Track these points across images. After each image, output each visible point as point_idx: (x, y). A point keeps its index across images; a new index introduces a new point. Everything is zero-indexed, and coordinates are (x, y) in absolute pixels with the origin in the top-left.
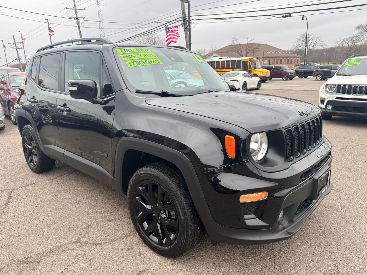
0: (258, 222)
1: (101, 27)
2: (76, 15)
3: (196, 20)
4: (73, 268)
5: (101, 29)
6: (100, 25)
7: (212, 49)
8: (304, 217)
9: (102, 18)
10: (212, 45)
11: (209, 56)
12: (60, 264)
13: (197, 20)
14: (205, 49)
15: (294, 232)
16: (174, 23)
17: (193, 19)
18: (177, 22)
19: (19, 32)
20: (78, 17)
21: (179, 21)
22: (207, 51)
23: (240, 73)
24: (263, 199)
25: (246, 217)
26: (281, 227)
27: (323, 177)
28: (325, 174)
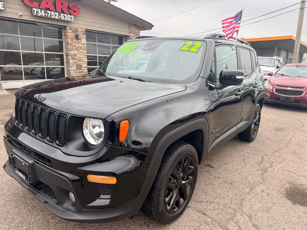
27: (15, 156)
28: (18, 158)
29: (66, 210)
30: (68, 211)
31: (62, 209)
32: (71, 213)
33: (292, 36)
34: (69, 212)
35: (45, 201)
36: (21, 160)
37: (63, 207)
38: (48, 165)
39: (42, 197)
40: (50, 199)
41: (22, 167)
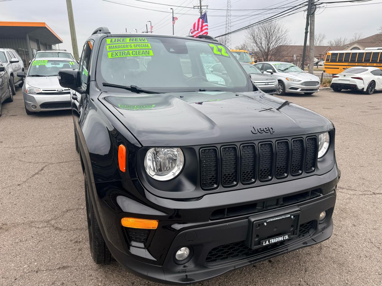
0: (145, 254)
1: (229, 15)
2: (200, 3)
3: (326, 4)
4: (22, 244)
5: (228, 17)
6: (228, 13)
7: (355, 39)
8: (232, 266)
9: (230, 6)
10: (356, 34)
11: (348, 46)
12: (17, 237)
13: (328, 4)
14: (346, 38)
15: (194, 280)
16: (299, 9)
17: (323, 3)
18: (303, 7)
19: (150, 21)
20: (202, 5)
21: (305, 6)
22: (348, 41)
23: (367, 70)
24: (151, 228)
25: (134, 243)
26: (181, 268)
27: (269, 221)
28: (278, 218)
29: (323, 231)
31: (320, 234)
32: (326, 229)
33: (44, 23)
35: (304, 244)
36: (284, 217)
37: (319, 231)
38: (316, 197)
39: (295, 245)
40: (303, 239)
41: (275, 230)
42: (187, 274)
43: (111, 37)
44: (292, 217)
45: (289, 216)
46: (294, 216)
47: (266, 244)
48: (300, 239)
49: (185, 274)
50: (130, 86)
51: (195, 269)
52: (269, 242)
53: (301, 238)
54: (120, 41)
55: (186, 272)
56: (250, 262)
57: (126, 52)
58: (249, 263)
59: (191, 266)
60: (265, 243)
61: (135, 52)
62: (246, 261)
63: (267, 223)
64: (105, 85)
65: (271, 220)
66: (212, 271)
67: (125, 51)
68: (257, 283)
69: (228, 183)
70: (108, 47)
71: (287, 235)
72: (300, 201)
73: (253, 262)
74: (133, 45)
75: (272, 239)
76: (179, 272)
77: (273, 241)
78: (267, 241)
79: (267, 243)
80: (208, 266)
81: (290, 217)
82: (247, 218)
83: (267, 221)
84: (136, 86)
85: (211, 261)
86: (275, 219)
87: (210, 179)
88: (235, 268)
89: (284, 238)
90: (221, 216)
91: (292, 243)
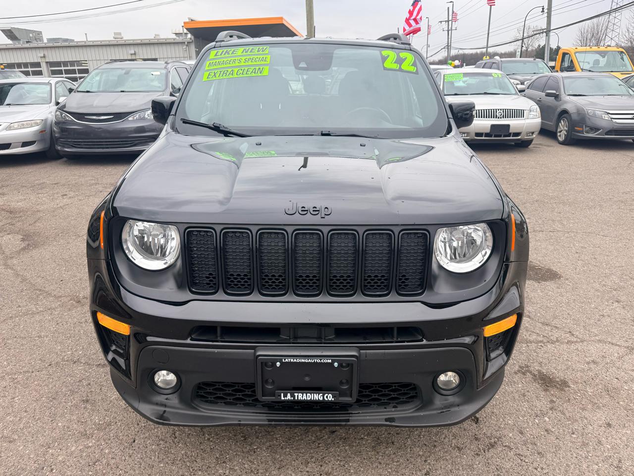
15: (170, 421)
24: (122, 333)
26: (161, 399)
27: (287, 360)
28: (306, 361)
29: (445, 409)
30: (449, 408)
31: (435, 412)
32: (456, 409)
34: (453, 409)
35: (386, 420)
36: (319, 361)
37: (435, 407)
38: (408, 342)
39: (368, 417)
40: (392, 411)
41: (307, 379)
42: (167, 409)
43: (220, 47)
44: (336, 364)
45: (330, 361)
46: (340, 365)
47: (286, 398)
48: (385, 410)
49: (163, 409)
50: (212, 123)
51: (179, 406)
52: (292, 395)
53: (387, 410)
54: (228, 54)
55: (165, 406)
56: (269, 422)
57: (230, 70)
58: (267, 423)
59: (174, 400)
60: (285, 396)
61: (242, 70)
62: (264, 417)
63: (282, 363)
64: (185, 122)
65: (292, 360)
66: (203, 416)
67: (228, 70)
68: (327, 464)
69: (239, 289)
70: (208, 63)
71: (330, 393)
72: (367, 341)
73: (273, 423)
74: (244, 59)
75: (298, 393)
76: (157, 404)
77: (300, 396)
78: (289, 394)
79: (289, 397)
80: (200, 407)
81: (332, 364)
82: (254, 348)
83: (283, 361)
84: (220, 125)
85: (207, 401)
86: (298, 360)
87: (207, 278)
88: (239, 422)
89: (323, 398)
90: (212, 337)
91: (362, 413)
